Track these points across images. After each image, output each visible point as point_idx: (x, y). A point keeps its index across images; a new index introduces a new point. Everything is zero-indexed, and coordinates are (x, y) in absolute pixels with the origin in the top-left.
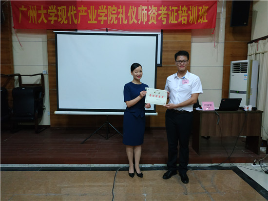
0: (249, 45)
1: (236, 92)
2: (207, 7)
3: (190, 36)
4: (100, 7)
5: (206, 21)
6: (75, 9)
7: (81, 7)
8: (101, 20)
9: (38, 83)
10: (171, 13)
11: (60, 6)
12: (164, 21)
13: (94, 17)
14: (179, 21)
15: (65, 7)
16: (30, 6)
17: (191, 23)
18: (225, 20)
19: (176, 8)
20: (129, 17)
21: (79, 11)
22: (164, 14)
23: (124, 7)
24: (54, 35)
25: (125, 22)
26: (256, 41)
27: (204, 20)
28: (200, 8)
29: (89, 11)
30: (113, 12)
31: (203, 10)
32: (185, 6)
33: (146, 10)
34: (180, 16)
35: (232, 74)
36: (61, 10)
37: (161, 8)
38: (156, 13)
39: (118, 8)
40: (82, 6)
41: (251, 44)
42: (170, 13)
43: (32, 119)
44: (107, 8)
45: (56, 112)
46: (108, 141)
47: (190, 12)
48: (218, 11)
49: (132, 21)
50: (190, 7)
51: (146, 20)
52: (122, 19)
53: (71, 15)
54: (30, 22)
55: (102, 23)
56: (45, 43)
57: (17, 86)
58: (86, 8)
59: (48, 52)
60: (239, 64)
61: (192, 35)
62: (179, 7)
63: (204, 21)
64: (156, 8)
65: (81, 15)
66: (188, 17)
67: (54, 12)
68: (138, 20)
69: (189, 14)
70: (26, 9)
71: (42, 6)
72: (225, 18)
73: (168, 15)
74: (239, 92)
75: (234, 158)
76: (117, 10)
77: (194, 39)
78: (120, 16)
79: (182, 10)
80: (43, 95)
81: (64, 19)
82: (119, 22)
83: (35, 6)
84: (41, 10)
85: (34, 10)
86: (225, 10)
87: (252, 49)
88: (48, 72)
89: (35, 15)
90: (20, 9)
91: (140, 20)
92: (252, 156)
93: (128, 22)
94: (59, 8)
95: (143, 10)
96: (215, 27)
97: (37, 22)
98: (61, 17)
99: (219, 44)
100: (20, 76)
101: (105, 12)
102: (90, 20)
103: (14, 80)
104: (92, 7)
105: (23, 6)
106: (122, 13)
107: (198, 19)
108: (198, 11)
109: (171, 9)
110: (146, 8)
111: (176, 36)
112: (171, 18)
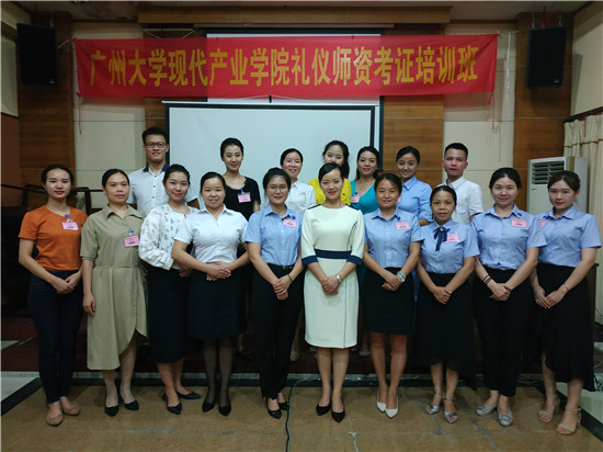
0: (567, 124)
2: (476, 49)
3: (442, 108)
4: (254, 51)
5: (474, 77)
6: (203, 56)
7: (216, 51)
8: (257, 78)
10: (401, 61)
11: (174, 51)
12: (385, 78)
13: (243, 73)
14: (418, 77)
15: (183, 52)
16: (113, 52)
17: (443, 81)
18: (514, 74)
19: (412, 51)
20: (313, 71)
21: (212, 60)
22: (387, 64)
23: (304, 50)
24: (160, 107)
25: (306, 82)
26: (582, 117)
27: (469, 74)
28: (461, 50)
29: (232, 59)
30: (281, 62)
31: (468, 55)
32: (429, 48)
33: (348, 55)
34: (419, 69)
35: (532, 186)
36: (174, 58)
37: (379, 53)
38: (370, 63)
39: (292, 53)
40: (218, 50)
41: (572, 124)
42: (398, 61)
44: (268, 54)
47: (439, 60)
48: (500, 55)
49: (320, 80)
50: (441, 48)
51: (348, 76)
52: (300, 74)
53: (196, 68)
54: (112, 83)
55: (259, 83)
56: (141, 126)
58: (225, 54)
60: (545, 165)
61: (445, 106)
62: (416, 50)
63: (470, 78)
64: (370, 52)
65: (216, 69)
66: (436, 68)
67: (161, 63)
68: (332, 77)
69: (437, 64)
70: (104, 58)
71: (137, 52)
72: (514, 69)
76: (290, 57)
77: (450, 114)
78: (296, 69)
79: (423, 56)
81: (181, 76)
82: (292, 81)
84: (134, 58)
86: (514, 54)
87: (572, 133)
89: (123, 69)
90: (93, 56)
91: (337, 76)
93: (312, 80)
94: (171, 54)
96: (493, 89)
97: (127, 82)
98: (175, 72)
99: (503, 125)
100: (87, 192)
101: (264, 62)
102: (234, 78)
104: (239, 52)
105: (98, 52)
106: (300, 63)
107: (457, 72)
108: (458, 56)
109: (400, 54)
110: (349, 51)
111: (412, 107)
112: (400, 72)
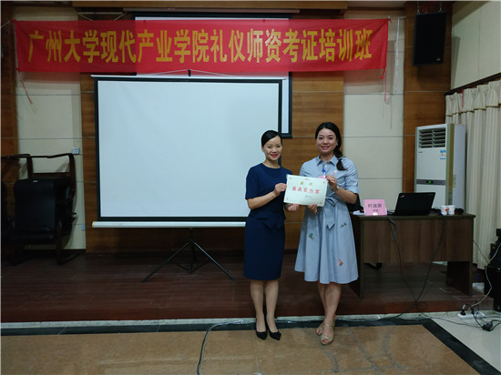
0: (448, 97)
1: (427, 182)
2: (370, 32)
3: (342, 83)
4: (178, 33)
5: (369, 56)
6: (132, 36)
7: (143, 32)
8: (180, 56)
9: (64, 171)
10: (307, 42)
11: (106, 32)
12: (293, 57)
13: (168, 51)
14: (321, 55)
15: (114, 33)
16: (50, 32)
17: (343, 59)
18: (403, 54)
19: (316, 33)
20: (230, 50)
21: (140, 40)
22: (294, 44)
23: (221, 31)
24: (93, 82)
25: (224, 59)
26: (460, 90)
27: (365, 53)
28: (358, 33)
29: (158, 40)
30: (202, 41)
31: (364, 37)
32: (330, 30)
33: (260, 37)
34: (322, 48)
35: (419, 149)
36: (106, 39)
37: (287, 34)
38: (279, 43)
39: (211, 34)
40: (146, 31)
41: (452, 96)
42: (303, 41)
43: (51, 237)
44: (190, 35)
45: (96, 224)
46: (193, 276)
47: (339, 41)
48: (390, 38)
49: (236, 58)
50: (340, 31)
51: (261, 55)
52: (218, 53)
53: (126, 48)
54: (49, 60)
55: (182, 60)
56: (78, 99)
57: (25, 176)
58: (152, 35)
59: (83, 114)
60: (430, 131)
61: (345, 81)
62: (319, 32)
63: (365, 57)
64: (279, 34)
65: (143, 48)
66: (337, 48)
67: (95, 43)
68: (247, 55)
69: (338, 44)
70: (42, 37)
71: (72, 32)
72: (403, 50)
73: (300, 45)
74: (433, 182)
75: (424, 303)
76: (209, 38)
77: (349, 88)
78: (215, 48)
79: (325, 37)
80: (73, 193)
81: (112, 55)
82: (211, 58)
83: (60, 32)
84: (69, 38)
85: (58, 38)
86: (403, 36)
87: (452, 104)
88: (81, 149)
89: (60, 48)
90: (32, 36)
91: (251, 55)
92: (457, 298)
93: (229, 58)
94: (103, 35)
95: (255, 37)
96: (385, 67)
97: (63, 60)
98: (106, 51)
99: (393, 97)
100: (29, 158)
101: (186, 42)
102: (160, 56)
103: (19, 166)
104: (164, 33)
105: (37, 32)
106: (218, 43)
107: (354, 52)
108: (355, 38)
109: (305, 36)
110: (262, 33)
111: (317, 83)
112: (305, 51)
